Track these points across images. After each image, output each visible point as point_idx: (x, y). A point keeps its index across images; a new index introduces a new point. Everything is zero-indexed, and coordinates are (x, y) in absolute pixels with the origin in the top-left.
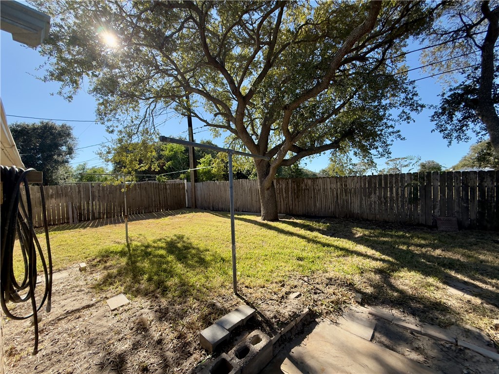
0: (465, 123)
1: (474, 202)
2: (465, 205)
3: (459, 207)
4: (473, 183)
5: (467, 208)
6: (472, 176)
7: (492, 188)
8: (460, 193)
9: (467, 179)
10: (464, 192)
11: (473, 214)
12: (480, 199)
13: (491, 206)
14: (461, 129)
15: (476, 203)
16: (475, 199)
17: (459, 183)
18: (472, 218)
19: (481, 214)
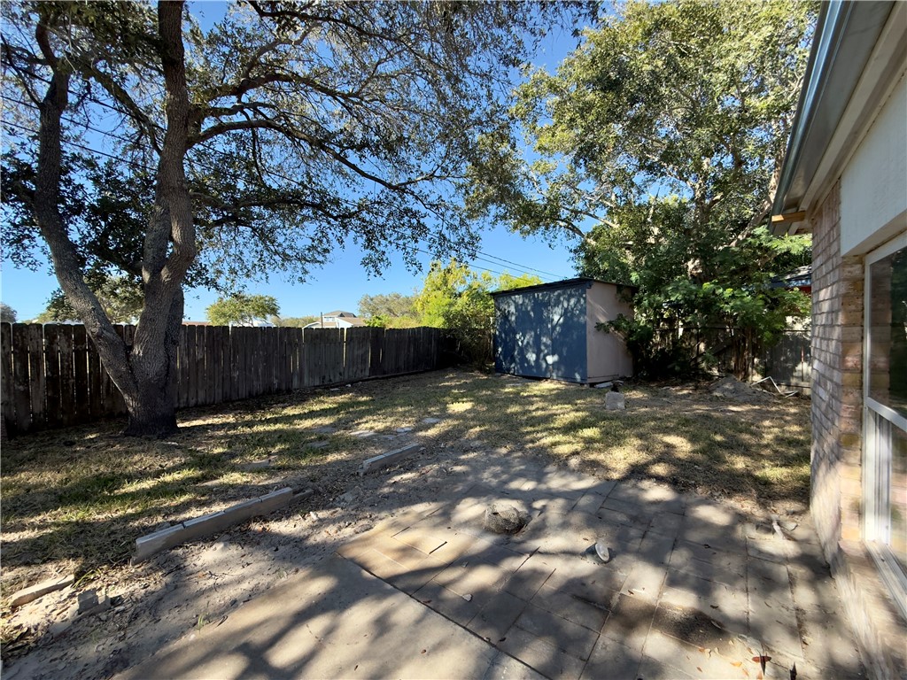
0: (26, 232)
1: (39, 380)
2: (21, 388)
3: (9, 395)
4: (36, 346)
5: (26, 394)
6: (34, 332)
7: (69, 354)
8: (10, 366)
9: (23, 337)
10: (18, 364)
11: (37, 405)
12: (49, 373)
13: (67, 385)
14: (19, 241)
15: (43, 381)
16: (41, 375)
17: (7, 346)
18: (36, 411)
19: (53, 401)
